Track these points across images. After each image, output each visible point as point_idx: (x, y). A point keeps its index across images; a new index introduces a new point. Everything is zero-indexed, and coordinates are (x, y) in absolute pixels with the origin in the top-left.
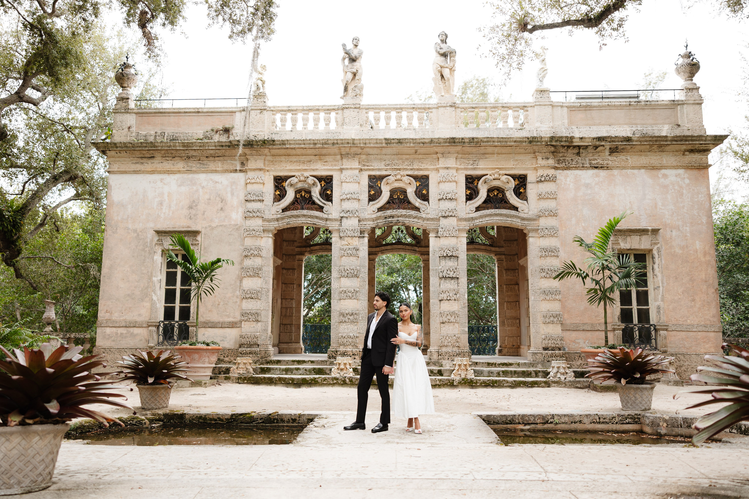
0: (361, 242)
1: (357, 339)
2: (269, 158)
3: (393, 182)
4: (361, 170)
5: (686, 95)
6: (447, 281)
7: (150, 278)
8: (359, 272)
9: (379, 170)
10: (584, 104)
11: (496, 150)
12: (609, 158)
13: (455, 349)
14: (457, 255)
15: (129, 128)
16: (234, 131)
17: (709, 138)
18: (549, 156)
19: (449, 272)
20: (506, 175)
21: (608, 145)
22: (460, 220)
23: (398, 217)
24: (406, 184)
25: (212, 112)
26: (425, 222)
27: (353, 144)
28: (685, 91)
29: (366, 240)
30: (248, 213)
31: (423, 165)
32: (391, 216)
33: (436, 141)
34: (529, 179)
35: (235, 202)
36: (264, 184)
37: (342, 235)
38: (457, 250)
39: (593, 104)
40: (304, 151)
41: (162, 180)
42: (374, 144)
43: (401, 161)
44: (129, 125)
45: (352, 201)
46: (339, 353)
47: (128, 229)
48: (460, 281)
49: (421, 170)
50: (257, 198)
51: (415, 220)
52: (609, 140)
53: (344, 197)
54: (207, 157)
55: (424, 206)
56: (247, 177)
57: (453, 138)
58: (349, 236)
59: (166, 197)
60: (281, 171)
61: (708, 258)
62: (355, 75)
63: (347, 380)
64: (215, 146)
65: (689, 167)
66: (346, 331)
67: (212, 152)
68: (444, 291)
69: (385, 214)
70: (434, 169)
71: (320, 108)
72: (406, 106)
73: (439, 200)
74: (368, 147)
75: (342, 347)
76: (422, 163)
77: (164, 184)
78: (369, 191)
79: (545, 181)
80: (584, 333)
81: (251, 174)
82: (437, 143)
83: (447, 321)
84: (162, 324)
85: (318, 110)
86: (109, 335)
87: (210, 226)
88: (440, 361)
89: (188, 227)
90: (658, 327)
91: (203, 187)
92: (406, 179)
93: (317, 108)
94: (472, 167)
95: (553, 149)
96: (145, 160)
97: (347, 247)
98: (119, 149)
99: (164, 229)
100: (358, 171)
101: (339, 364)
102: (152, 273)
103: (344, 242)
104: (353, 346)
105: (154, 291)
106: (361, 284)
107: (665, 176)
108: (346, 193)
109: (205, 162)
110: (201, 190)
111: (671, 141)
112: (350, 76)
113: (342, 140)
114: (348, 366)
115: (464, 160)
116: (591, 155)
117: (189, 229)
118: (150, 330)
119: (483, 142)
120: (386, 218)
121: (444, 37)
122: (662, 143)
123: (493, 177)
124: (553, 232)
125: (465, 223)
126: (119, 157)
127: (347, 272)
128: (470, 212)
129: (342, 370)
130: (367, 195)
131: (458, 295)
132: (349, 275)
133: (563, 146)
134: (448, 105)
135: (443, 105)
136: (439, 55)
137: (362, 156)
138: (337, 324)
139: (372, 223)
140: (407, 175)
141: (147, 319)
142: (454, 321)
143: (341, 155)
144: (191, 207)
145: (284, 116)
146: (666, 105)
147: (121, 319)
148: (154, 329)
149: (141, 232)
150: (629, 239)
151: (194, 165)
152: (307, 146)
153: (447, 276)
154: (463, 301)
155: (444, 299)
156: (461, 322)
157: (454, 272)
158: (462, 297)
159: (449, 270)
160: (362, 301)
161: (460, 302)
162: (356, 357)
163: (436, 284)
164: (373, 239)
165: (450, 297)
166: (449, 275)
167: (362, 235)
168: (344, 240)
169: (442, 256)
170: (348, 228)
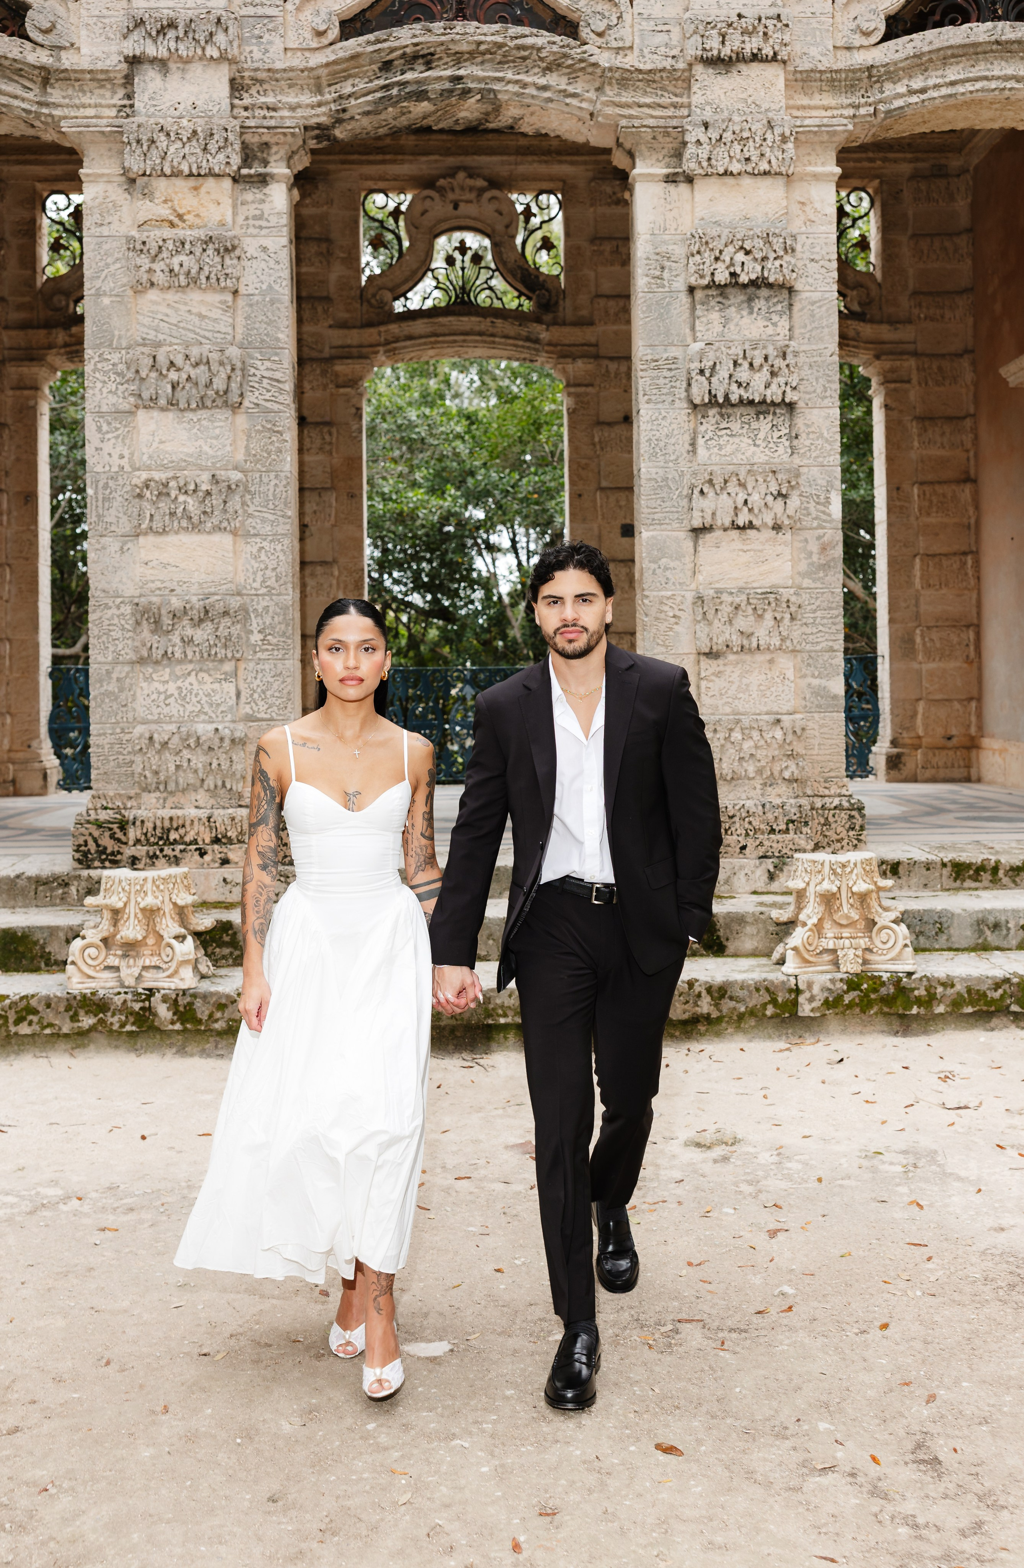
0: (252, 211)
6: (735, 426)
8: (237, 377)
14: (788, 277)
19: (743, 374)
22: (804, 81)
23: (459, 58)
26: (611, 97)
29: (279, 199)
32: (415, 57)
37: (135, 164)
38: (789, 250)
46: (133, 833)
48: (800, 422)
55: (601, 11)
58: (176, 174)
63: (163, 1012)
66: (174, 709)
68: (718, 481)
69: (387, 49)
75: (150, 799)
83: (736, 640)
101: (116, 914)
103: (148, 209)
104: (213, 792)
106: (256, 448)
120: (387, 66)
125: (828, 99)
127: (173, 375)
128: (858, 40)
129: (130, 948)
131: (794, 502)
132: (181, 396)
138: (120, 672)
139: (307, 98)
142: (776, 641)
153: (734, 398)
154: (821, 532)
155: (719, 523)
156: (808, 647)
157: (773, 374)
158: (814, 514)
159: (746, 365)
160: (265, 544)
161: (806, 541)
162: (235, 853)
163: (673, 441)
164: (351, 288)
165: (751, 510)
166: (742, 391)
167: (256, 169)
168: (147, 194)
169: (708, 287)
170: (168, 123)
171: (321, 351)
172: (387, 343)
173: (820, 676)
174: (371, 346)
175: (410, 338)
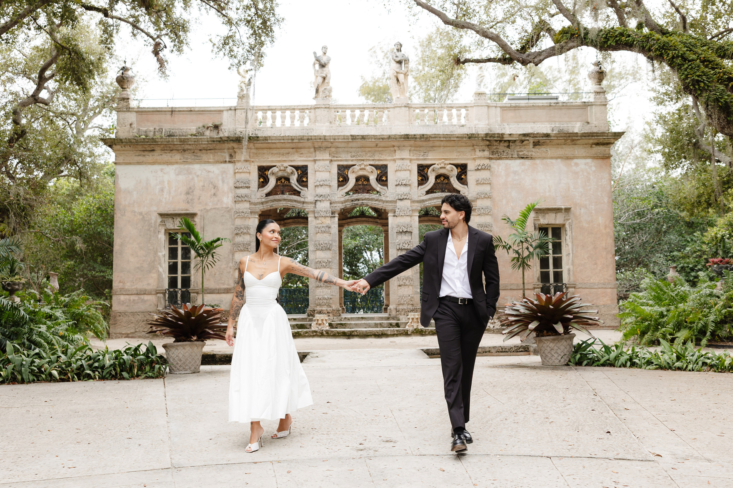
0: (333, 221)
1: (331, 301)
2: (254, 151)
3: (358, 171)
4: (331, 161)
5: (595, 98)
7: (156, 253)
8: (331, 246)
9: (346, 160)
10: (514, 105)
11: (442, 144)
12: (533, 149)
13: (410, 307)
14: (411, 231)
15: (131, 125)
16: (222, 127)
17: (610, 134)
18: (485, 149)
20: (450, 164)
21: (531, 140)
22: (413, 202)
23: (363, 200)
24: (369, 172)
25: (203, 111)
26: (385, 204)
27: (325, 139)
28: (594, 94)
29: (336, 219)
30: (238, 198)
31: (382, 156)
32: (357, 199)
33: (393, 137)
34: (469, 168)
35: (226, 188)
36: (250, 173)
37: (316, 215)
39: (521, 105)
40: (283, 145)
41: (162, 170)
42: (342, 139)
43: (364, 153)
44: (130, 122)
45: (325, 187)
46: (316, 312)
47: (135, 212)
49: (381, 160)
50: (244, 185)
51: (377, 202)
52: (532, 136)
53: (318, 183)
54: (200, 150)
55: (384, 191)
56: (236, 167)
57: (407, 135)
58: (322, 217)
59: (166, 184)
60: (264, 162)
61: (608, 230)
62: (324, 78)
63: (324, 333)
64: (208, 141)
65: (595, 157)
66: (322, 294)
67: (204, 146)
69: (352, 198)
70: (391, 160)
71: (295, 108)
72: (368, 106)
73: (396, 185)
74: (337, 142)
75: (318, 307)
76: (382, 155)
77: (164, 173)
78: (338, 178)
79: (482, 169)
80: (511, 291)
81: (238, 165)
82: (394, 138)
83: (403, 284)
84: (167, 292)
85: (294, 109)
86: (123, 301)
87: (205, 209)
88: (398, 316)
89: (187, 210)
90: (567, 286)
91: (198, 176)
92: (369, 168)
93: (293, 107)
94: (422, 158)
95: (488, 143)
96: (146, 153)
97: (321, 225)
98: (124, 144)
99: (166, 212)
100: (328, 162)
101: (318, 320)
102: (157, 249)
103: (318, 222)
104: (327, 306)
105: (160, 264)
106: (333, 256)
107: (577, 164)
108: (319, 180)
109: (199, 154)
110: (196, 178)
111: (581, 136)
112: (320, 80)
113: (315, 136)
114: (325, 322)
115: (416, 152)
116: (519, 147)
117: (188, 212)
118: (158, 297)
119: (432, 138)
120: (352, 201)
121: (399, 46)
122: (574, 138)
123: (440, 166)
124: (487, 212)
125: (417, 204)
126: (123, 150)
127: (322, 246)
128: (422, 195)
129: (320, 324)
130: (337, 182)
132: (323, 248)
133: (496, 141)
134: (403, 105)
135: (399, 105)
136: (395, 63)
137: (332, 149)
138: (314, 288)
139: (341, 205)
140: (370, 165)
141: (155, 287)
142: (409, 284)
143: (315, 148)
144: (188, 193)
145: (264, 114)
146: (579, 106)
147: (133, 287)
148: (162, 295)
149: (146, 214)
150: (547, 216)
151: (188, 156)
152: (286, 141)
156: (414, 285)
159: (404, 243)
160: (334, 270)
162: (330, 315)
163: (394, 254)
166: (404, 247)
167: (333, 215)
168: (318, 220)
169: (399, 232)
170: (321, 209)
173: (416, 289)
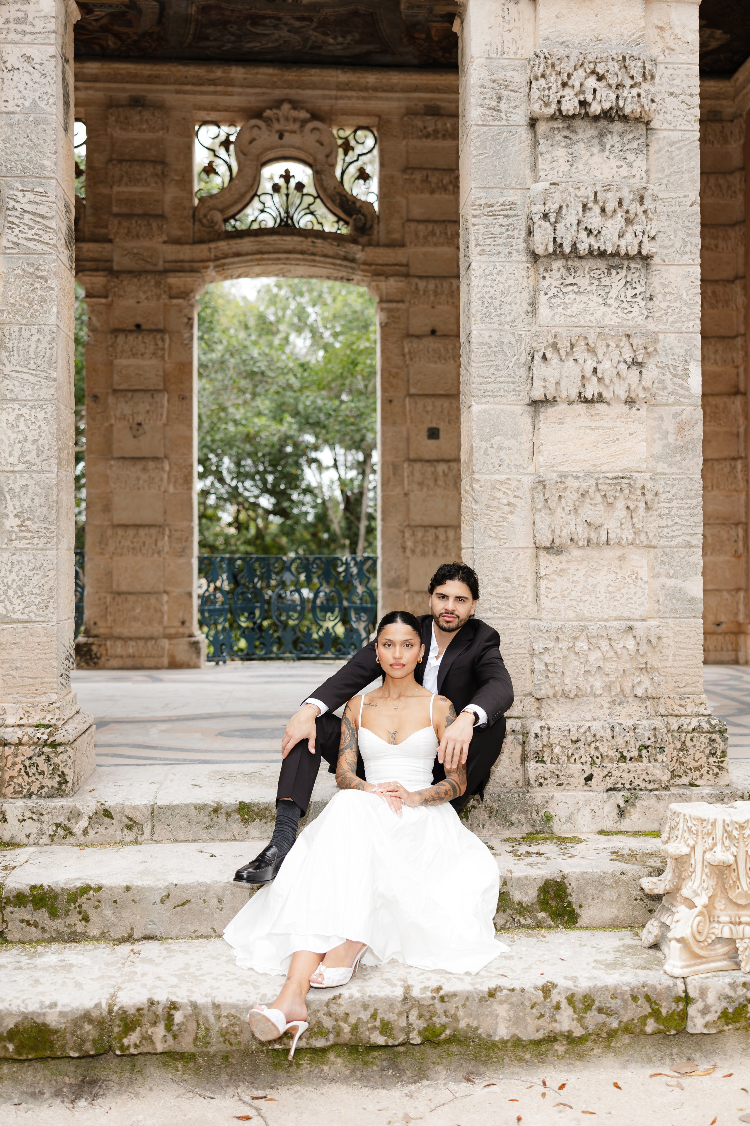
6: (584, 282)
13: (633, 716)
14: (649, 111)
19: (594, 220)
38: (648, 75)
48: (655, 281)
68: (564, 345)
83: (582, 533)
131: (651, 372)
142: (628, 534)
153: (583, 248)
154: (678, 409)
155: (564, 395)
156: (662, 542)
157: (628, 221)
158: (670, 388)
159: (597, 210)
160: (24, 411)
161: (661, 418)
163: (509, 299)
164: (184, 208)
165: (600, 380)
166: (592, 240)
169: (552, 118)
171: (155, 265)
172: (217, 259)
173: (675, 576)
174: (202, 261)
175: (238, 255)
